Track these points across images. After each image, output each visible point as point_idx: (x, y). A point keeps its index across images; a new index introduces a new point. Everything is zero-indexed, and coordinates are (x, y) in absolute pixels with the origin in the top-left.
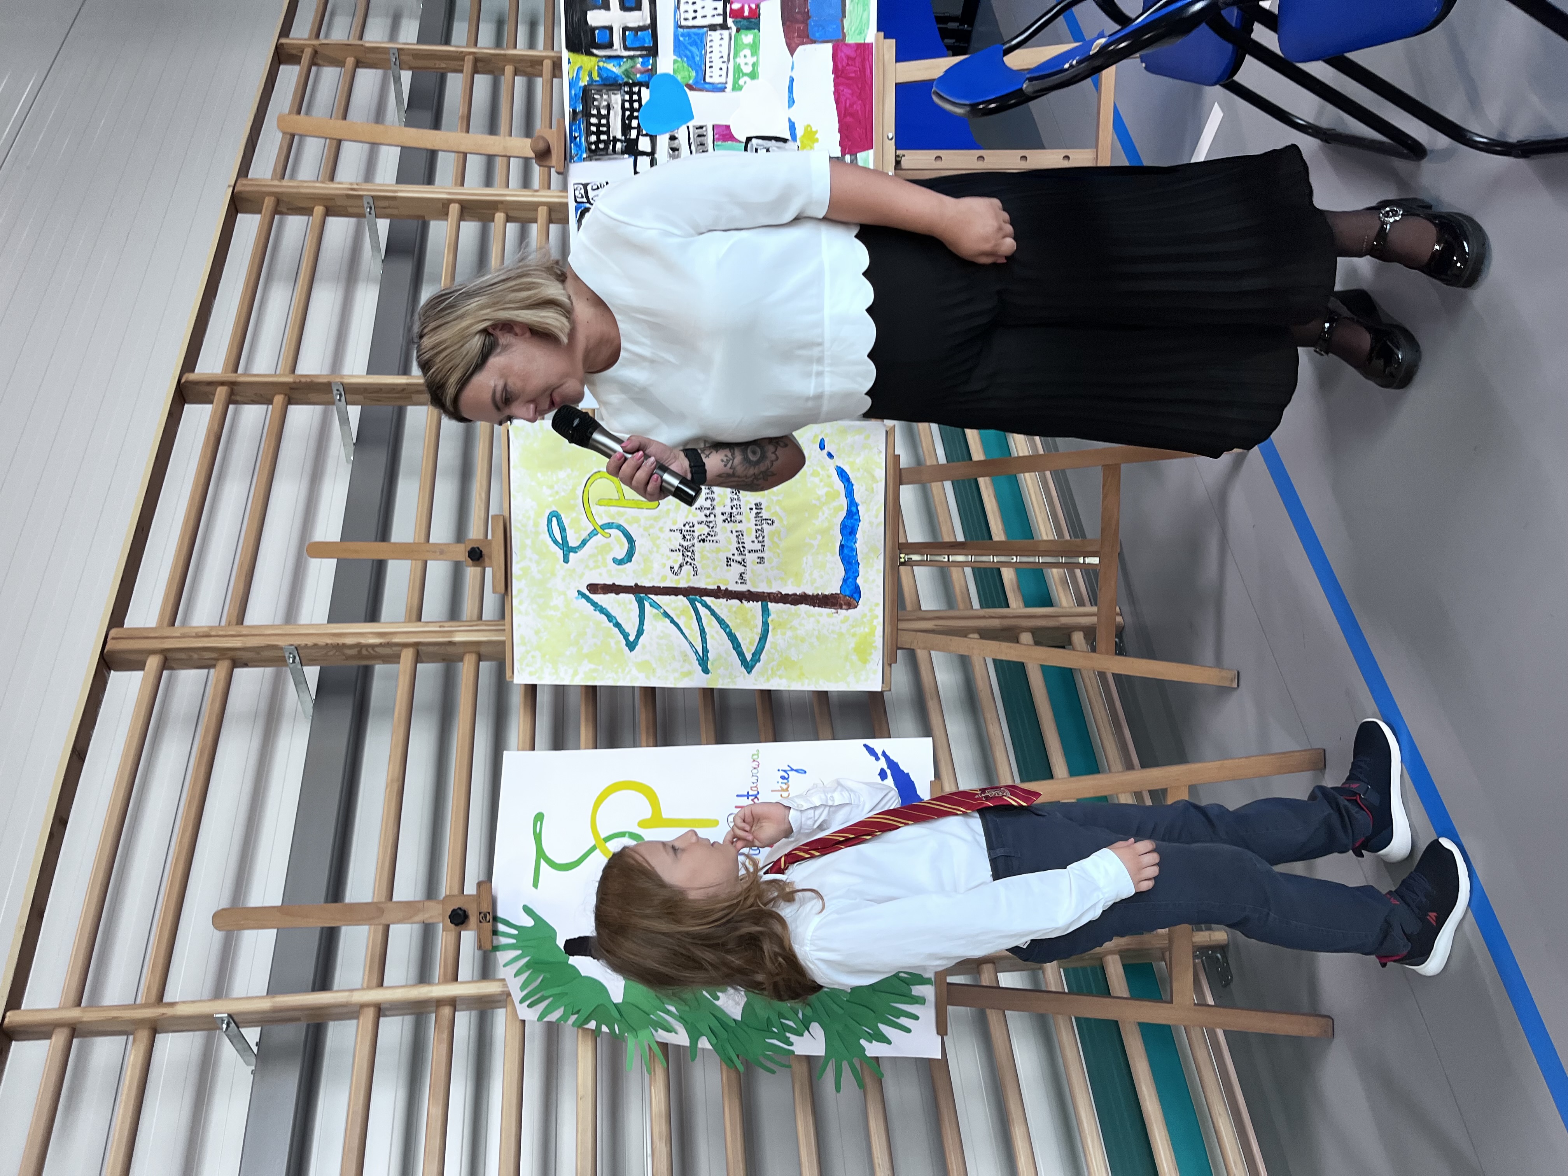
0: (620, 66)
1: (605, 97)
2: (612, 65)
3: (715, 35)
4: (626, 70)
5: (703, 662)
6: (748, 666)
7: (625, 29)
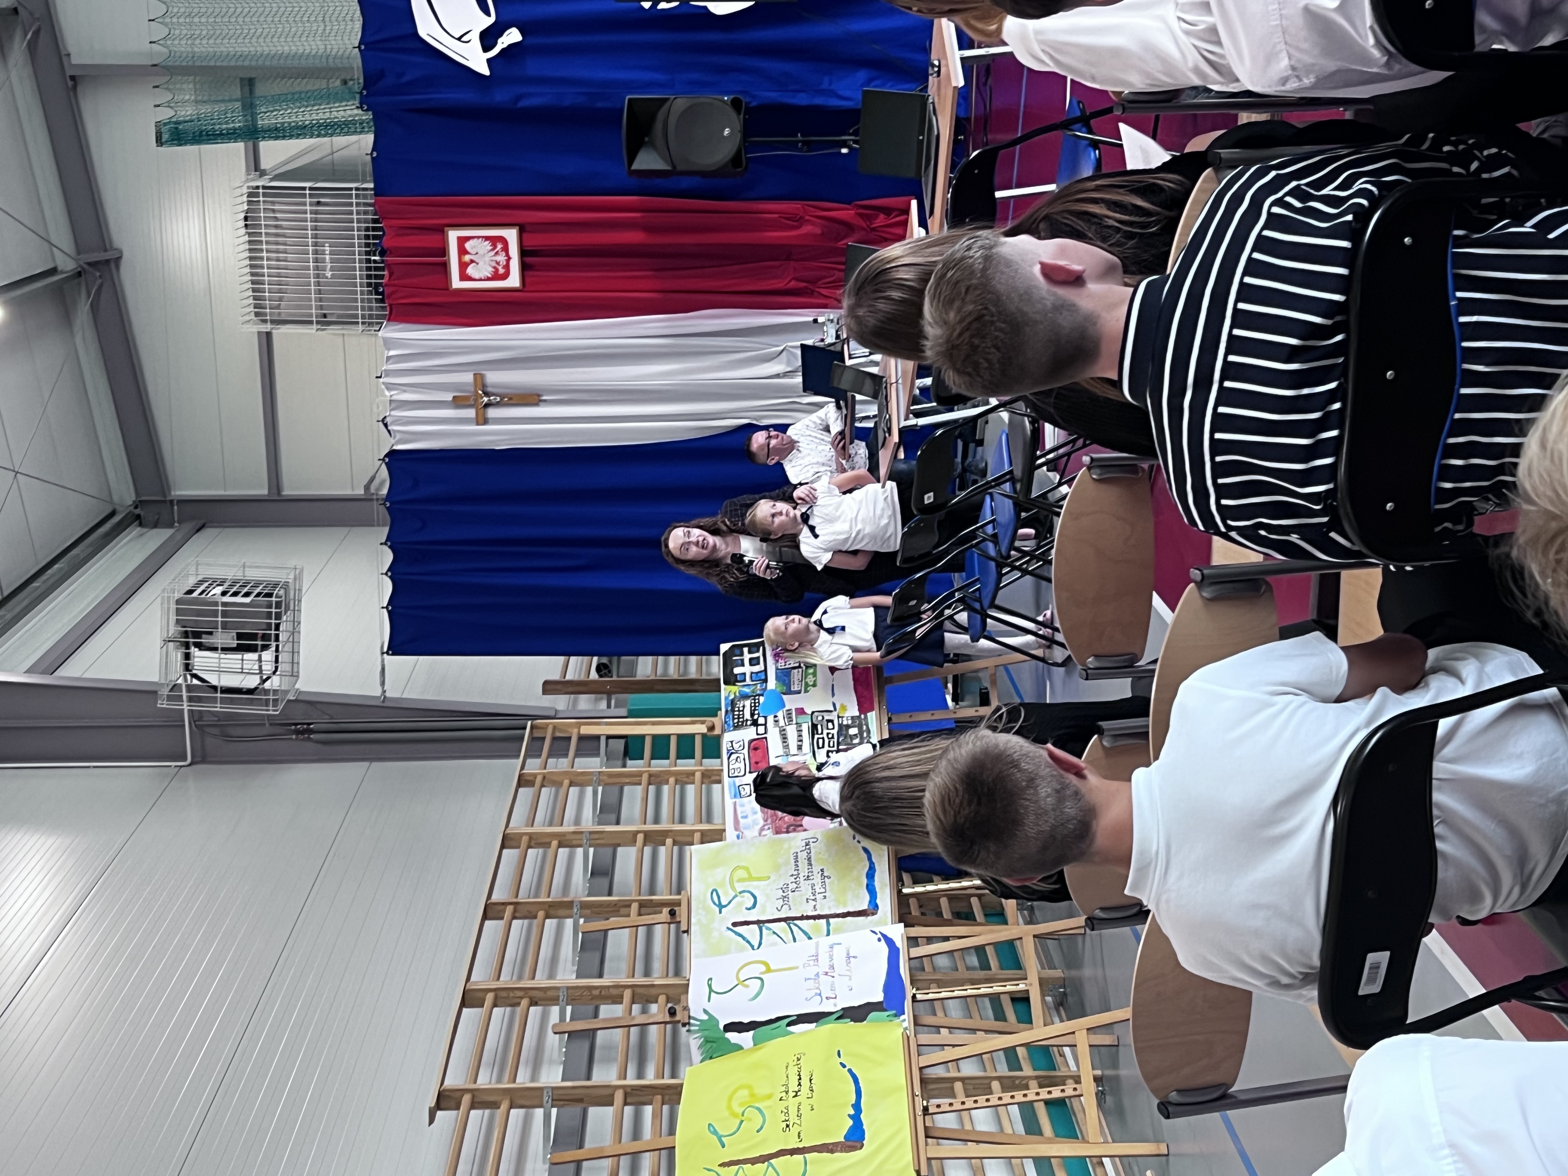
0: (749, 689)
1: (742, 703)
2: (745, 688)
3: (796, 671)
4: (752, 690)
7: (752, 673)
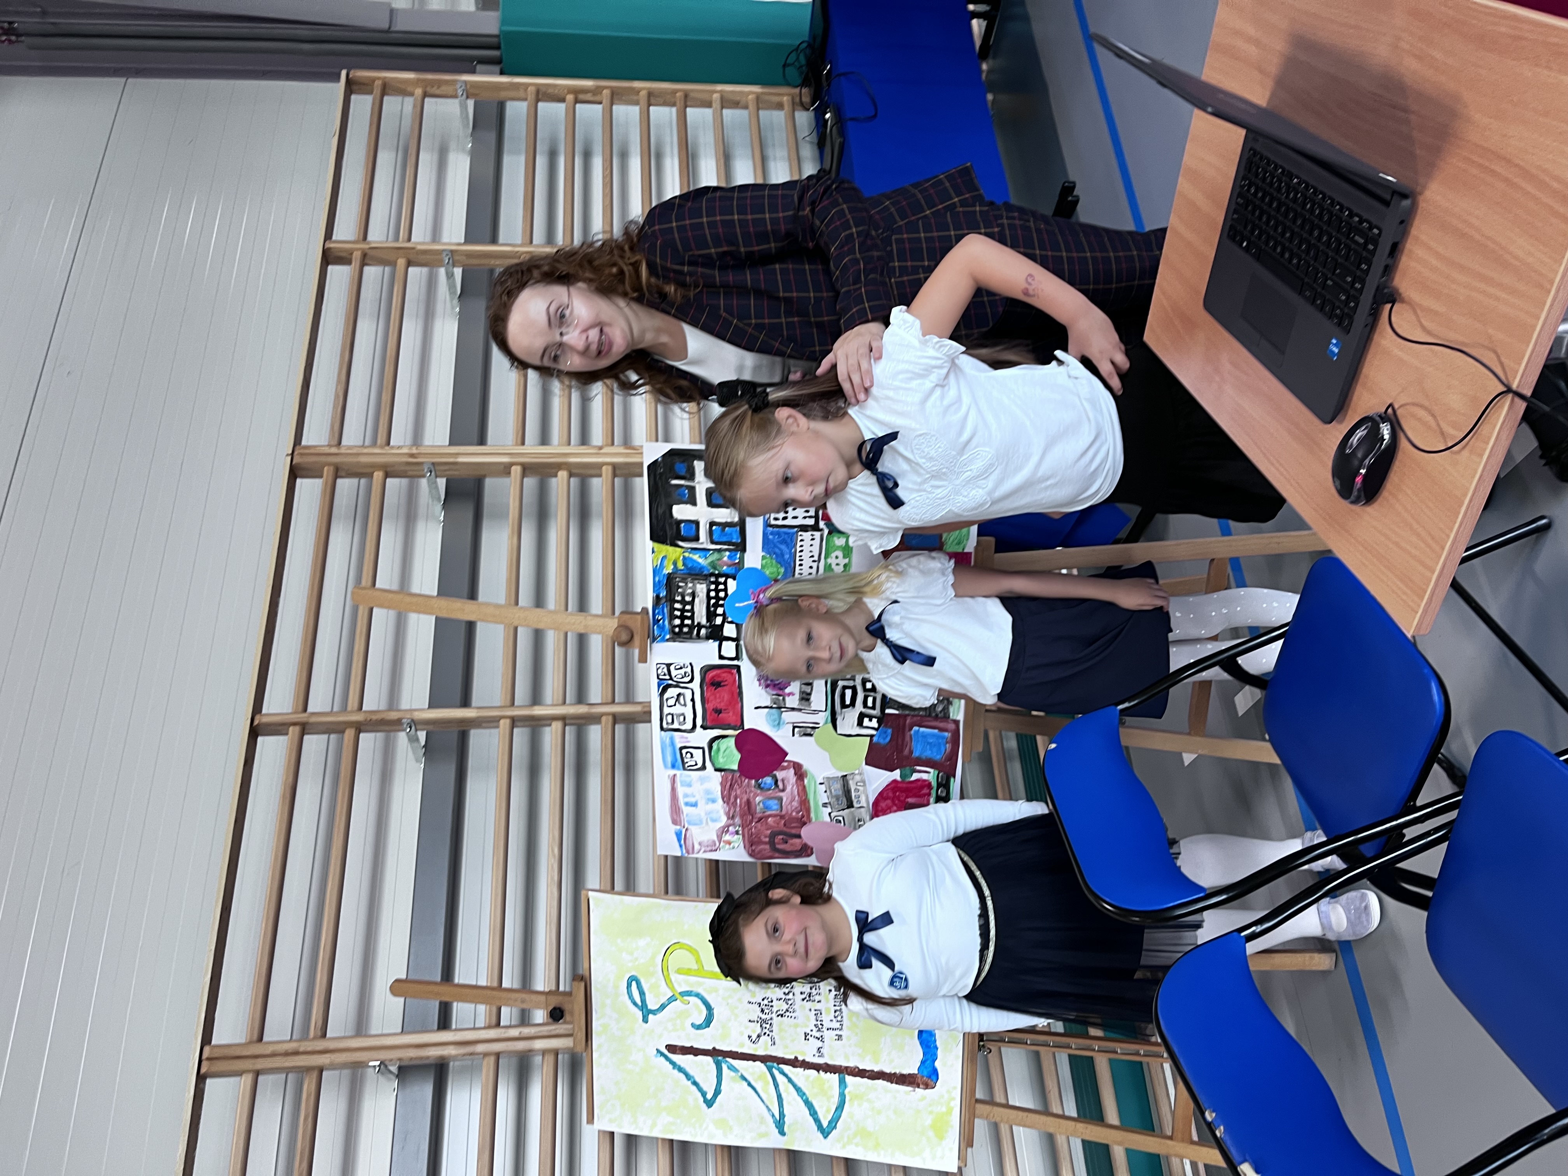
0: (706, 558)
1: (690, 585)
2: (698, 555)
3: (806, 535)
4: (712, 562)
5: (780, 1125)
6: (825, 1133)
7: (712, 524)
